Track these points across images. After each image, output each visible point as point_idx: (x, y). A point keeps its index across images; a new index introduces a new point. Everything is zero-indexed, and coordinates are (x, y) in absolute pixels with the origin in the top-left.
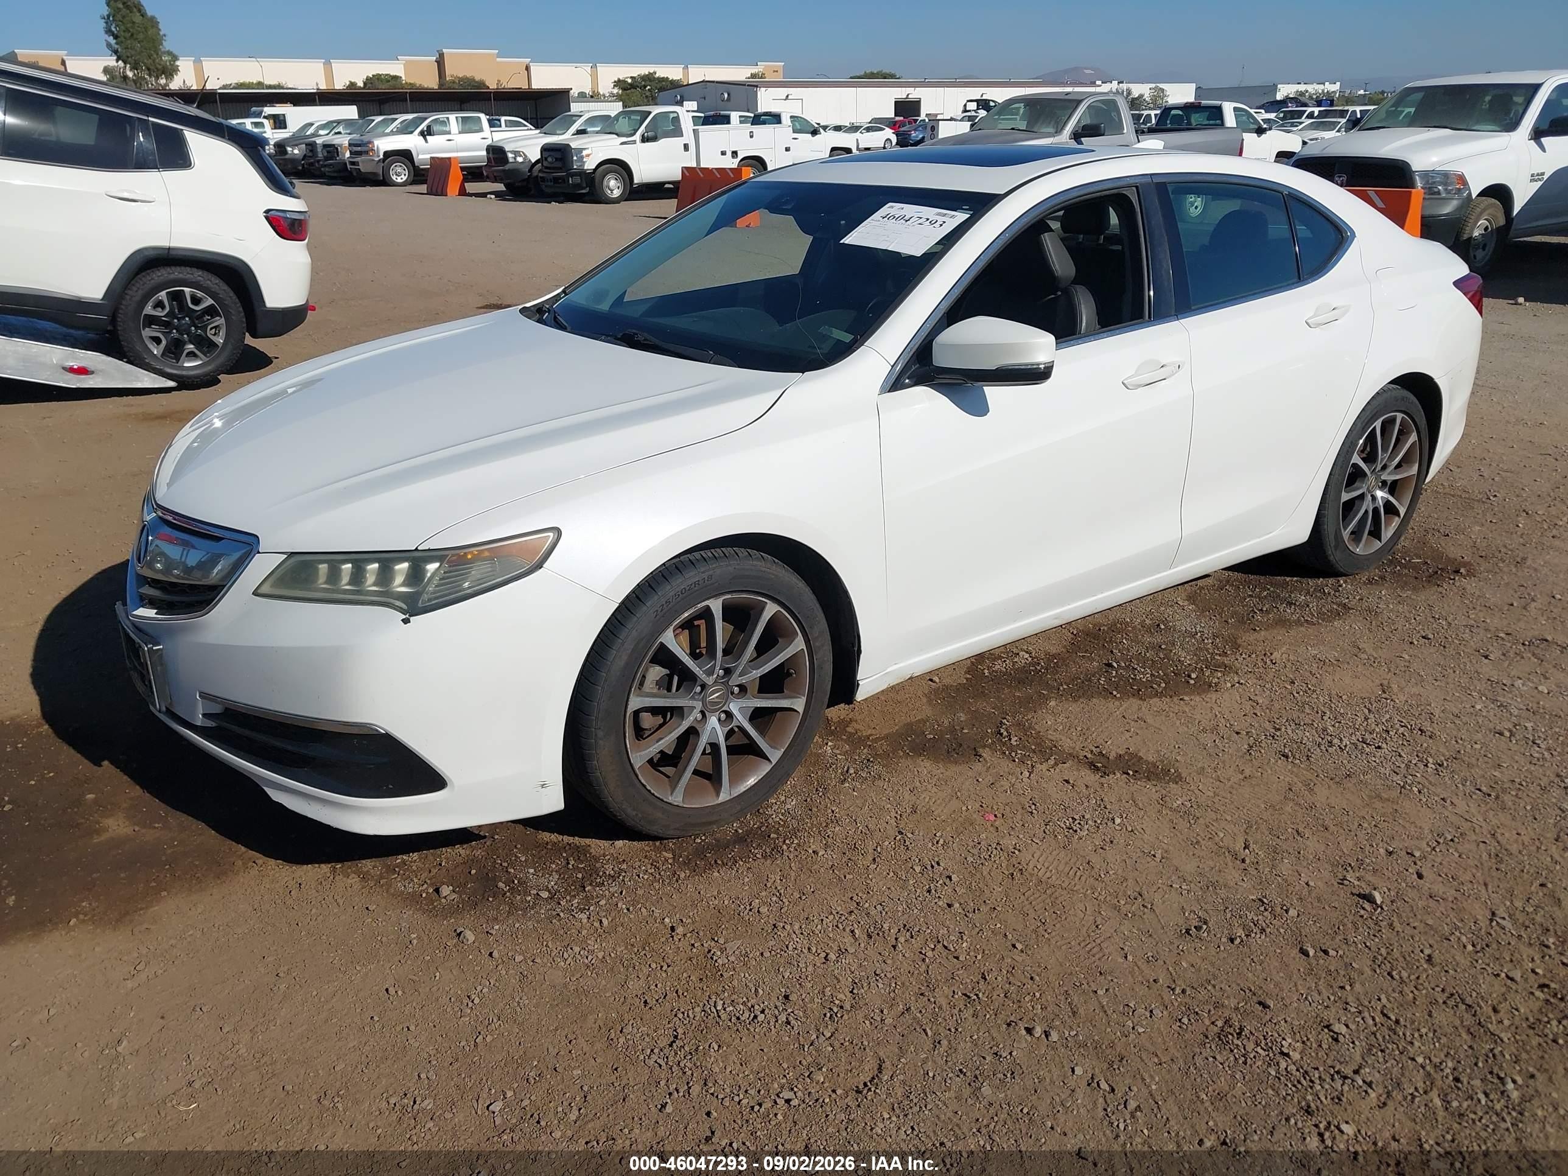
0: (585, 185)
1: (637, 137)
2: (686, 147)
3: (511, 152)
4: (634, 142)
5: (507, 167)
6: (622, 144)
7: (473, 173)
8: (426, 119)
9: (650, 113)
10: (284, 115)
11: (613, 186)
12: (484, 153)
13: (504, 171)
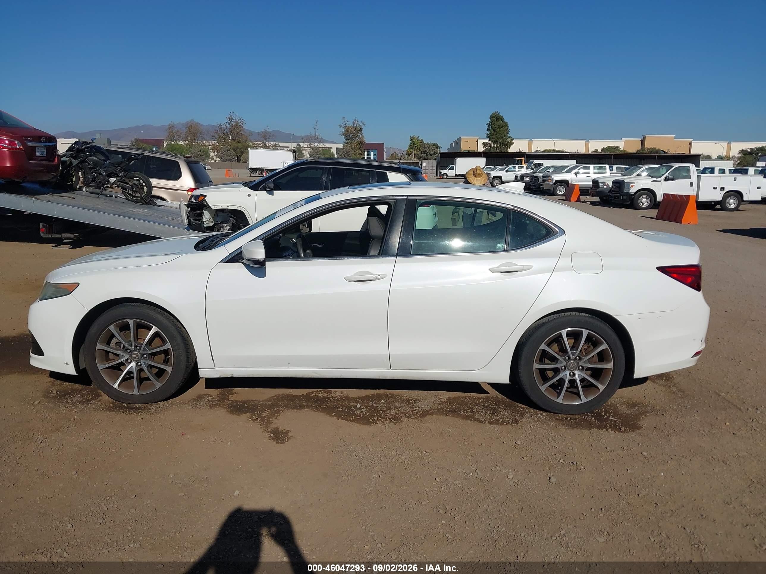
0: (628, 200)
1: (663, 178)
2: (691, 184)
3: (602, 183)
4: (660, 181)
5: (598, 190)
6: (652, 181)
7: (584, 192)
8: (579, 166)
9: (673, 166)
10: (542, 163)
11: (644, 201)
12: (591, 183)
13: (597, 191)
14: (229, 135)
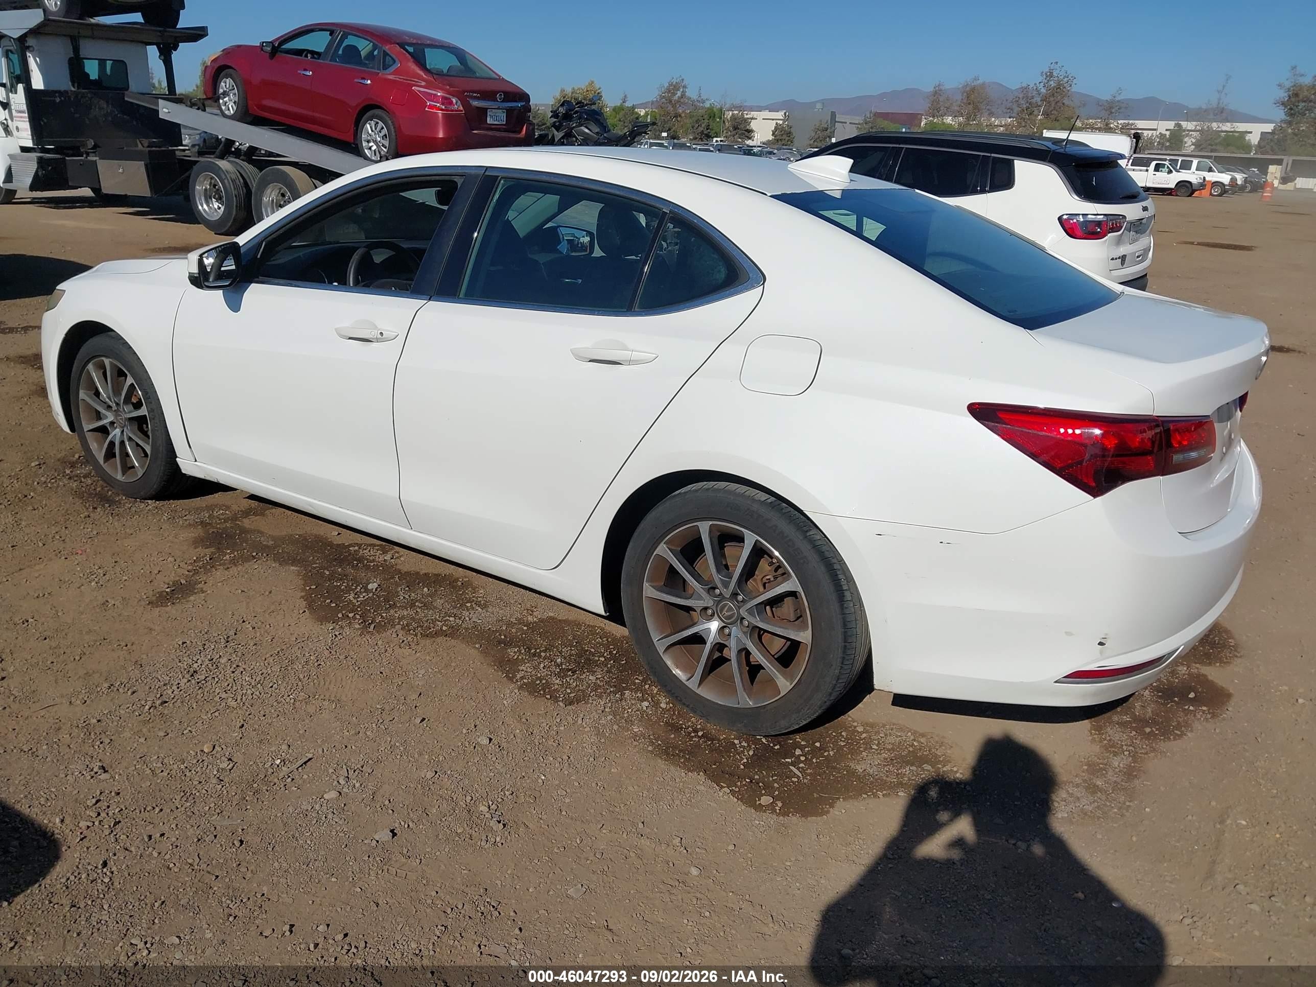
14: (1039, 106)
